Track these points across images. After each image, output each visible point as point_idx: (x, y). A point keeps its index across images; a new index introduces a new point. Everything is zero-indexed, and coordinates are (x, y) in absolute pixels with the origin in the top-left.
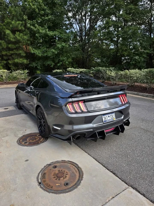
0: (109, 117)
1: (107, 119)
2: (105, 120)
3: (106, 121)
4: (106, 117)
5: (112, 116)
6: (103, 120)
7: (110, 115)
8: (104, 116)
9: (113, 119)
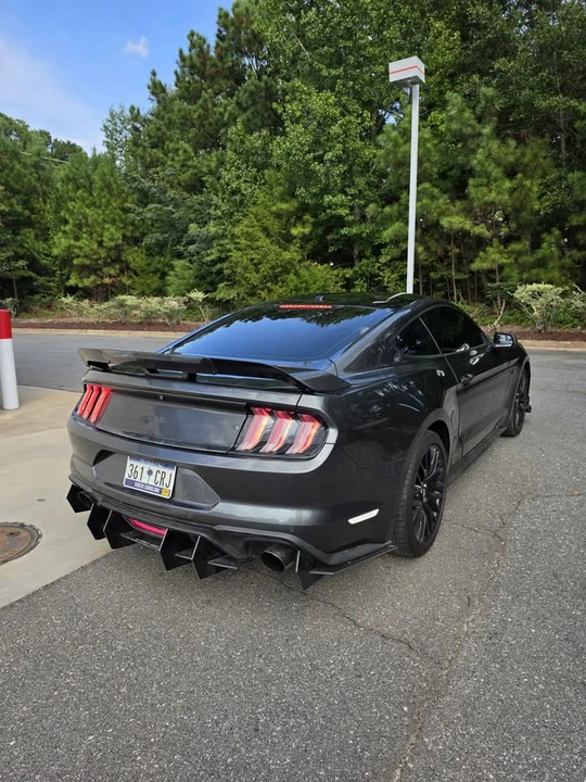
0: (150, 473)
1: (138, 479)
2: (132, 478)
3: (132, 483)
4: (139, 470)
5: (162, 479)
6: (126, 477)
7: (155, 468)
8: (135, 463)
9: (161, 489)
